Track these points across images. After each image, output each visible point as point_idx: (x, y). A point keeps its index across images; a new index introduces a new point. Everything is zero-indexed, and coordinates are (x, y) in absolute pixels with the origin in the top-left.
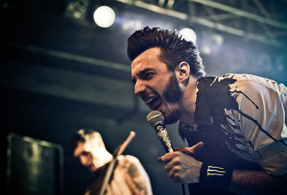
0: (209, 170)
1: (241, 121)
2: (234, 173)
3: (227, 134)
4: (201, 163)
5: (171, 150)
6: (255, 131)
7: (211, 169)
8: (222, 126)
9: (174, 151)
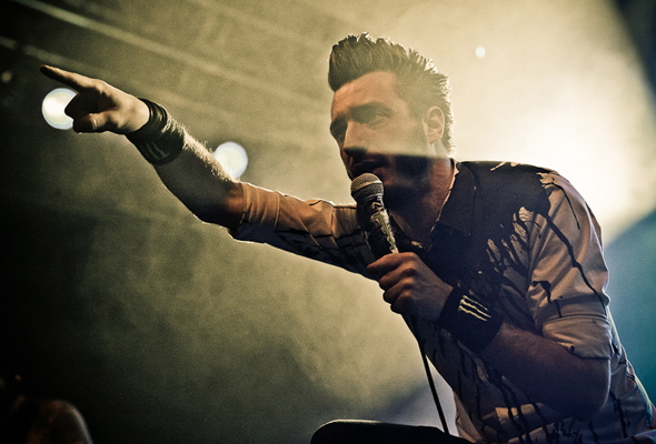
0: (463, 301)
1: (543, 237)
2: (504, 326)
3: (492, 260)
4: (451, 288)
5: (395, 251)
6: (564, 264)
7: (466, 300)
8: (490, 243)
9: (400, 251)
